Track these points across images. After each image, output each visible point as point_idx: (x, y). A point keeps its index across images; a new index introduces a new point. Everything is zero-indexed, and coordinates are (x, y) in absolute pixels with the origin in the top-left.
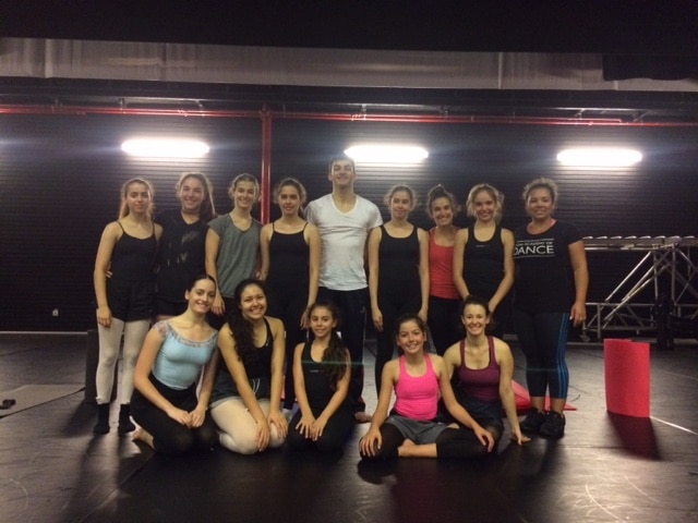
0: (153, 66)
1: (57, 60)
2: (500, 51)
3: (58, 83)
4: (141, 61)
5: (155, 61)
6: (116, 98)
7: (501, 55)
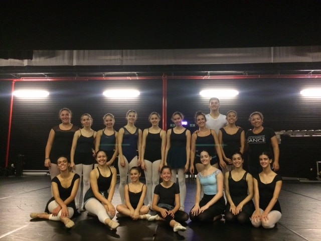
0: (118, 59)
1: (78, 58)
2: (272, 46)
3: (78, 68)
4: (113, 57)
5: (119, 57)
6: (102, 73)
7: (272, 48)
